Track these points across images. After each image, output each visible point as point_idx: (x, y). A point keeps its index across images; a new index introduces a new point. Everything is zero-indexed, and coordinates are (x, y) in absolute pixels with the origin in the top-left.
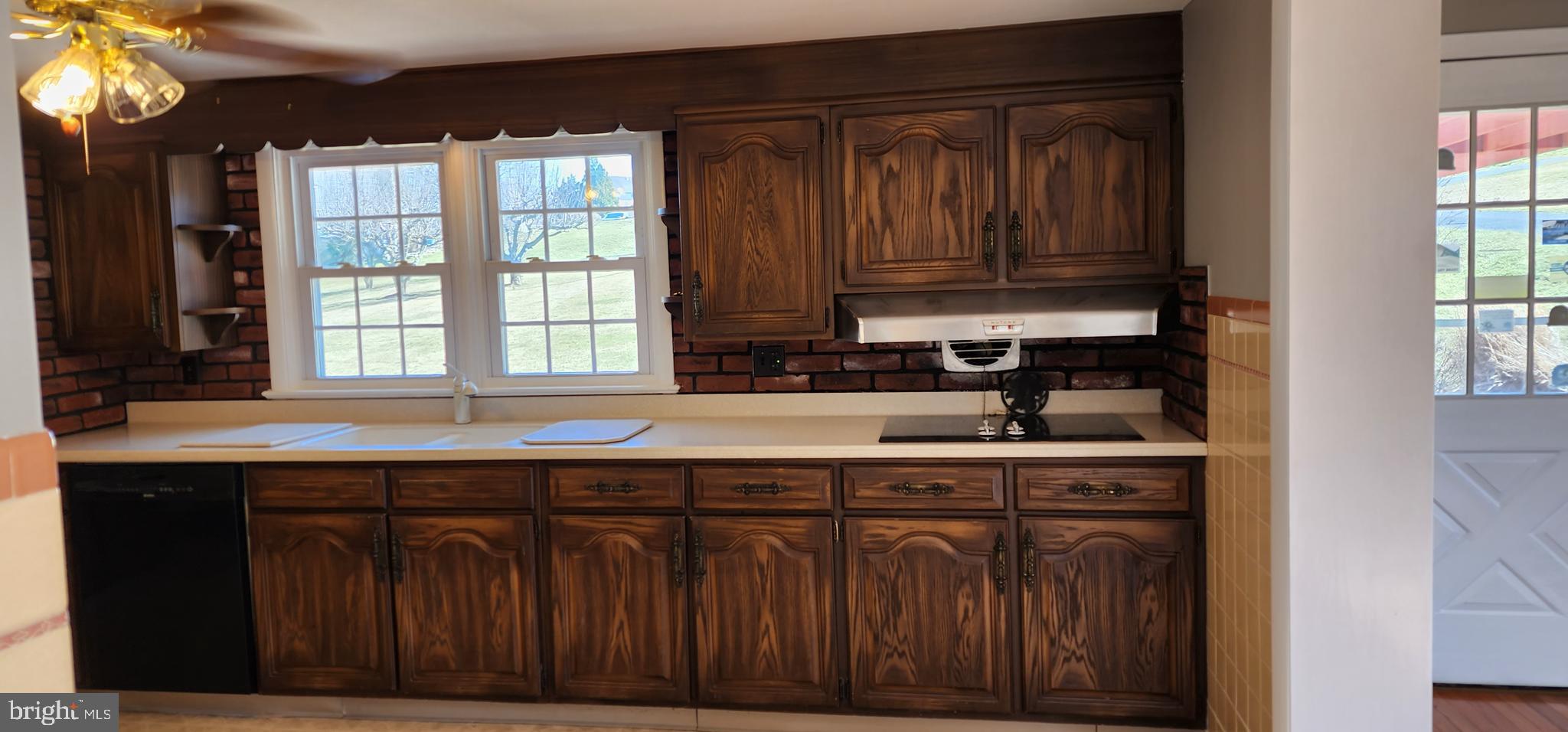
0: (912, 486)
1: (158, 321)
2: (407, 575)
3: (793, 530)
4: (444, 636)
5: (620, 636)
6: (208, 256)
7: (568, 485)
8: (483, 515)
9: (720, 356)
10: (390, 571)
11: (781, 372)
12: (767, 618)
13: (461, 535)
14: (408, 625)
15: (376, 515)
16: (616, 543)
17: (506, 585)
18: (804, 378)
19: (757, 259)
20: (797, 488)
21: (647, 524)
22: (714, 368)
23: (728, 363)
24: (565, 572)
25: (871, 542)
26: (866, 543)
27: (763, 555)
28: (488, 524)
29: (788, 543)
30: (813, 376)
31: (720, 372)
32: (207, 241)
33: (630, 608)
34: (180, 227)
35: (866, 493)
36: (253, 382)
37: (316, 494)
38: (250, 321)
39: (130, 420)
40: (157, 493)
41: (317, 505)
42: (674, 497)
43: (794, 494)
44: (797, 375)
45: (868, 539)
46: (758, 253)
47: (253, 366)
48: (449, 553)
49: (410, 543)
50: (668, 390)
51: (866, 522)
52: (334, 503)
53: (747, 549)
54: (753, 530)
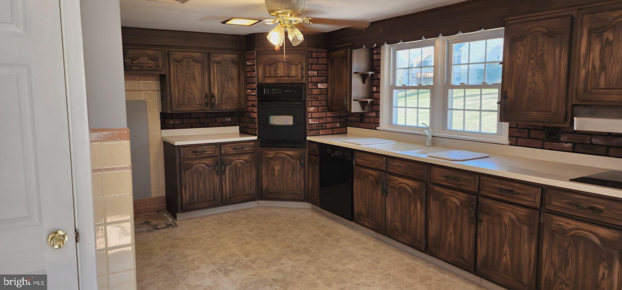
0: (581, 205)
1: (346, 103)
2: (389, 195)
3: (520, 212)
4: (398, 220)
5: (450, 237)
6: (364, 82)
7: (437, 175)
8: (411, 179)
9: (529, 130)
10: (385, 193)
11: (558, 141)
12: (506, 249)
13: (404, 185)
14: (389, 212)
15: (383, 173)
16: (451, 201)
17: (416, 207)
18: (569, 145)
19: (533, 86)
20: (523, 194)
21: (462, 196)
22: (525, 135)
23: (533, 134)
24: (434, 207)
25: (556, 227)
26: (554, 227)
27: (506, 221)
28: (411, 183)
29: (518, 219)
30: (574, 144)
31: (529, 137)
32: (364, 77)
33: (455, 227)
34: (355, 73)
35: (556, 204)
36: (376, 124)
37: (369, 163)
38: (376, 104)
39: (348, 132)
40: (335, 155)
41: (369, 166)
42: (473, 188)
43: (521, 197)
44: (567, 143)
45: (554, 226)
46: (534, 83)
47: (376, 118)
48: (401, 190)
49: (390, 184)
50: (504, 143)
51: (555, 217)
52: (373, 166)
53: (500, 216)
54: (502, 209)
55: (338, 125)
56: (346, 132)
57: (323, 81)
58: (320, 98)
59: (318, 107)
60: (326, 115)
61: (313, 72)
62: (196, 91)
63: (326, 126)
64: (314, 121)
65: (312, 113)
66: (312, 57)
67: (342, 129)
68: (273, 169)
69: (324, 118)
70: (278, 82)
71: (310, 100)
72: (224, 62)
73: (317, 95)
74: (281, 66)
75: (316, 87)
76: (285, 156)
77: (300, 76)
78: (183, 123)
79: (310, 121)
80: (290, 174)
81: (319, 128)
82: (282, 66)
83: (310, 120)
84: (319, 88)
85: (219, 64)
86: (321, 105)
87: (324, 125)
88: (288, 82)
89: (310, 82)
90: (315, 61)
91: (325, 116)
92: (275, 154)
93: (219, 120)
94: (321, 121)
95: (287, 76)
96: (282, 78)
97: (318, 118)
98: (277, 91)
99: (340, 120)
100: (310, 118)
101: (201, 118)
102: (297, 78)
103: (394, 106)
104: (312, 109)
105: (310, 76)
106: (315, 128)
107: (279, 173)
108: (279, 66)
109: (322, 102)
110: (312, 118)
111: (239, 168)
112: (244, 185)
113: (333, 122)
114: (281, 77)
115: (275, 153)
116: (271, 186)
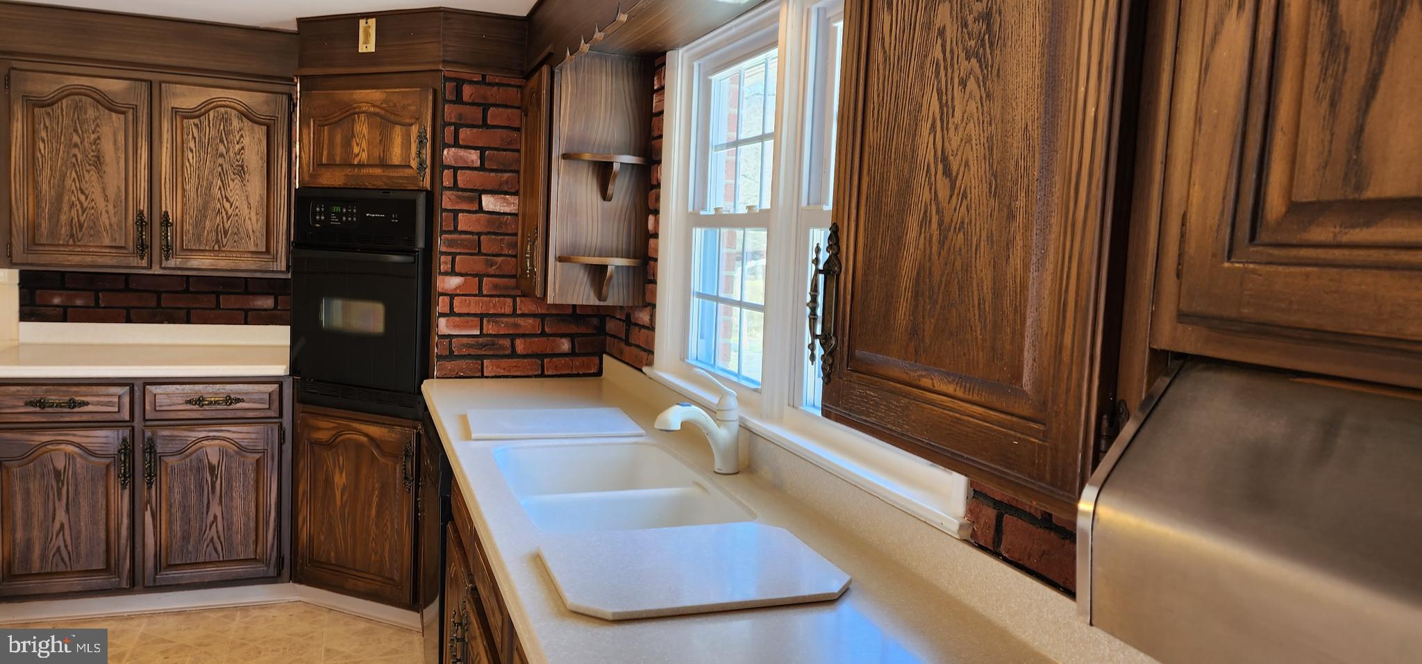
55: (565, 345)
56: (599, 373)
57: (505, 188)
58: (487, 244)
59: (480, 277)
60: (515, 309)
61: (462, 153)
62: (101, 204)
63: (513, 345)
64: (457, 326)
65: (452, 296)
66: (459, 100)
67: (578, 361)
68: (329, 482)
69: (505, 320)
70: (352, 183)
71: (444, 249)
72: (211, 113)
73: (479, 234)
74: (362, 127)
75: (475, 207)
76: (364, 439)
77: (414, 164)
78: (97, 305)
79: (443, 326)
80: (374, 505)
81: (479, 352)
82: (365, 131)
83: (442, 322)
84: (488, 212)
85: (196, 121)
86: (492, 270)
87: (507, 342)
88: (380, 184)
89: (449, 189)
90: (477, 113)
91: (508, 310)
92: (334, 432)
93: (227, 301)
94: (490, 328)
95: (377, 162)
96: (365, 171)
97: (481, 316)
98: (347, 215)
99: (573, 329)
100: (442, 315)
101: (165, 292)
102: (407, 172)
103: (697, 290)
104: (453, 282)
105: (449, 167)
106: (464, 351)
107: (344, 498)
108: (357, 128)
109: (500, 259)
110: (451, 313)
111: (212, 469)
112: (229, 527)
113: (543, 334)
114: (361, 165)
115: (333, 428)
116: (322, 538)
